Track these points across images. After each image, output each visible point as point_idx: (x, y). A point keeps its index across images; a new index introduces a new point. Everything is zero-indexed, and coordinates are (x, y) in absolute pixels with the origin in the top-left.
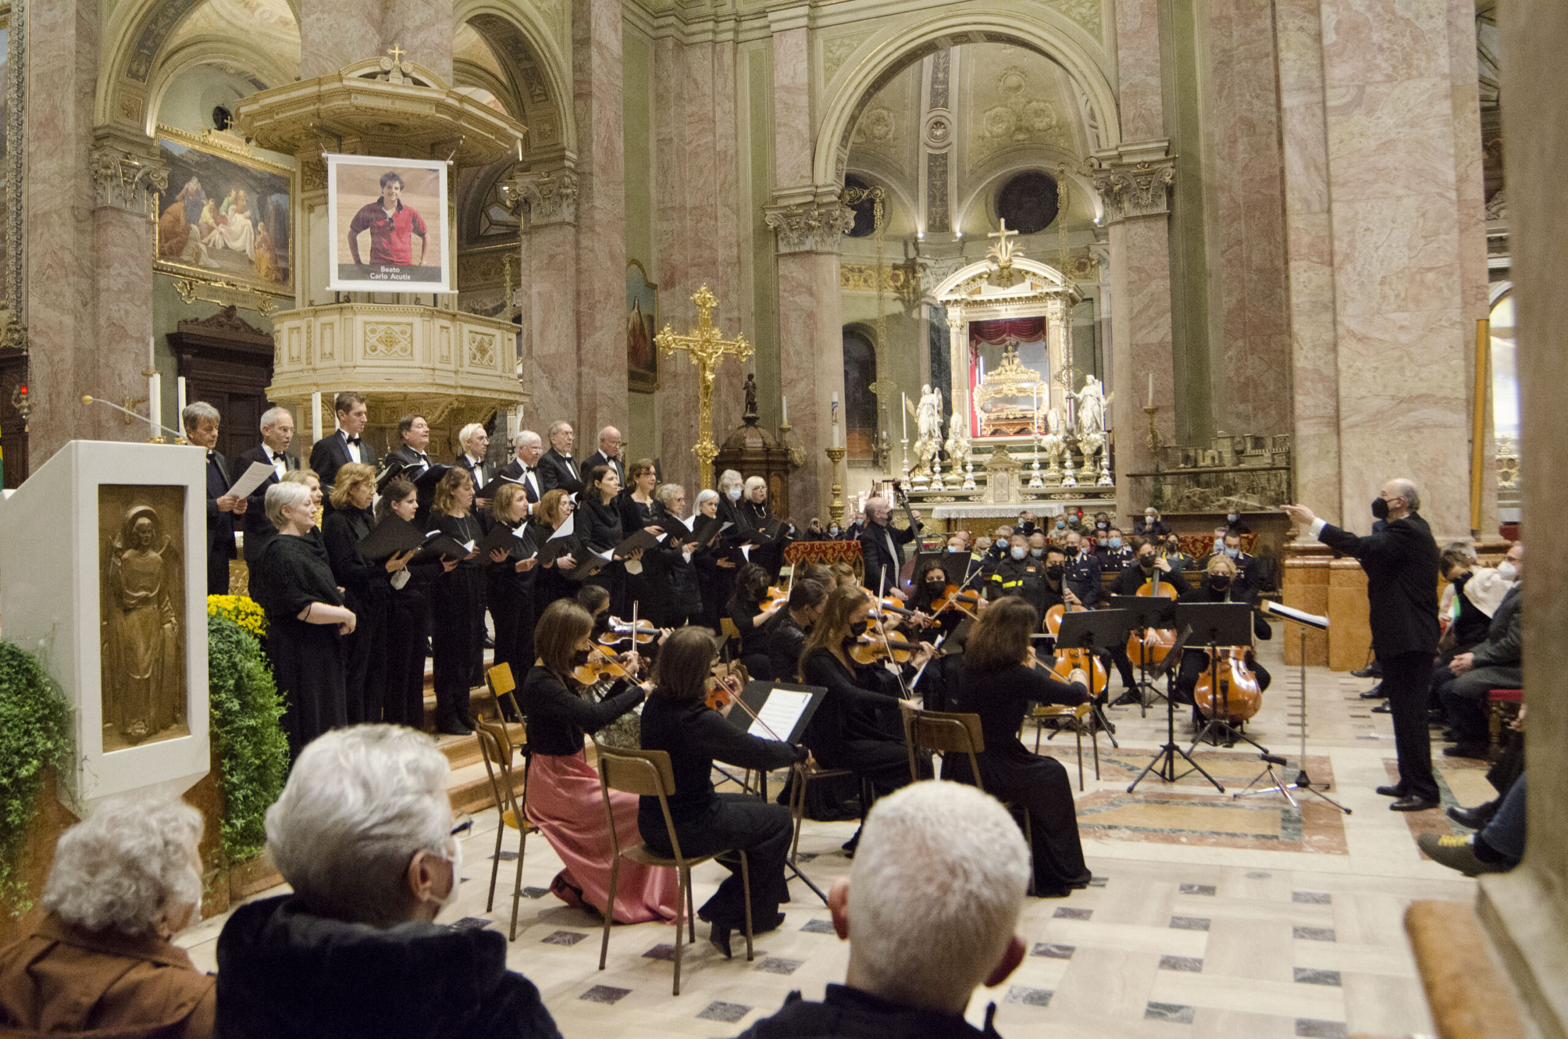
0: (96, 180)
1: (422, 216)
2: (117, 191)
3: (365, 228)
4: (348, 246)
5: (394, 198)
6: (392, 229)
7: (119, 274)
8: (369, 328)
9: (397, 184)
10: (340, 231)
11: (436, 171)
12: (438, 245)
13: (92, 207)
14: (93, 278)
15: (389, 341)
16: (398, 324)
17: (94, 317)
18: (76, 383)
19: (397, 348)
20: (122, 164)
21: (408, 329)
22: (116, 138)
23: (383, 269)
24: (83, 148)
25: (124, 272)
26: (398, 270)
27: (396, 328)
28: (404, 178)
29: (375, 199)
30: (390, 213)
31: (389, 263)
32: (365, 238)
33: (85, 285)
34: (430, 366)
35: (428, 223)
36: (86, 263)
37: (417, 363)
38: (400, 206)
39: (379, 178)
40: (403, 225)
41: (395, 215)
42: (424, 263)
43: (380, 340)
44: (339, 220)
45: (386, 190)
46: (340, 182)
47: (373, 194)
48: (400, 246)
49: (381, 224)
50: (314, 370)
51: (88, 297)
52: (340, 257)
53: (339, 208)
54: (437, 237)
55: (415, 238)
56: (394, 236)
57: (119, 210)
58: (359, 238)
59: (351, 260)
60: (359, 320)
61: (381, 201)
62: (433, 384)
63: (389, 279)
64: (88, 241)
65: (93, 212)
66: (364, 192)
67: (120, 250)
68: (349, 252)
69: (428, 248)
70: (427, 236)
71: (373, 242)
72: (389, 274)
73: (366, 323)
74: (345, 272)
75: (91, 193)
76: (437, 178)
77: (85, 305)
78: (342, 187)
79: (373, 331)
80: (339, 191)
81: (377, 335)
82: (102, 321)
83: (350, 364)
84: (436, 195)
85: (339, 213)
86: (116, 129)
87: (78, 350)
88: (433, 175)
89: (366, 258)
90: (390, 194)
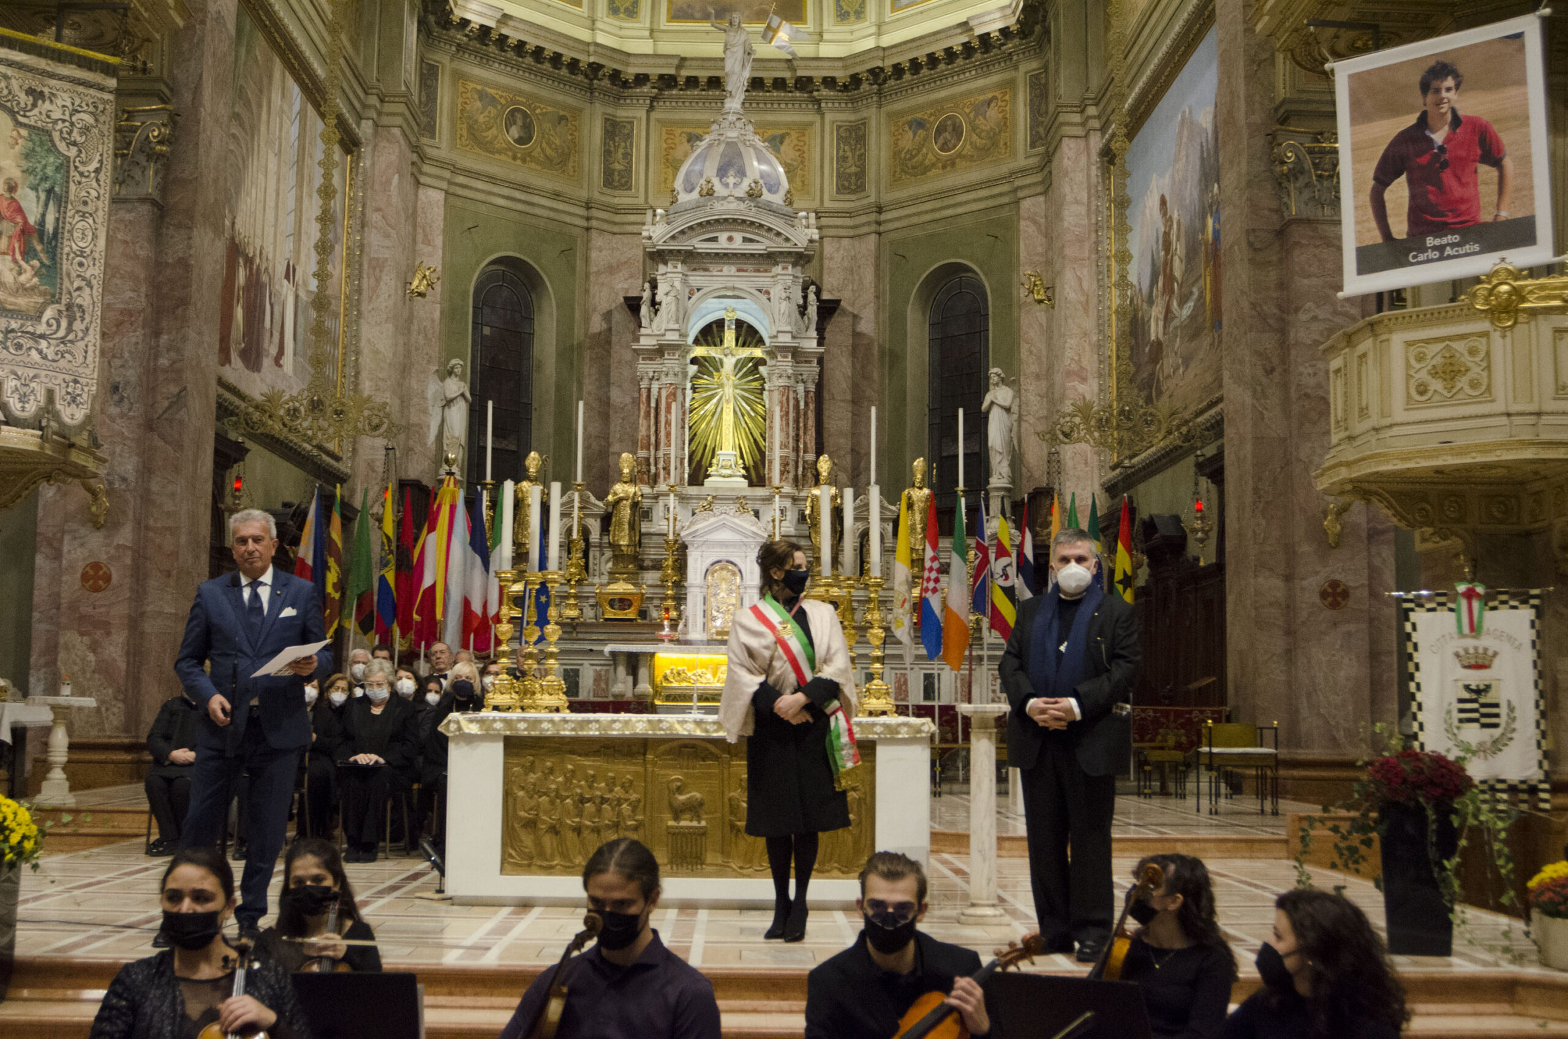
0: (1280, 184)
1: (1495, 127)
2: (1307, 194)
3: (1398, 175)
4: (1370, 213)
5: (1445, 108)
6: (1445, 165)
7: (1315, 318)
8: (1413, 351)
9: (1450, 82)
10: (1357, 191)
11: (1519, 36)
12: (1528, 175)
13: (1277, 227)
14: (1283, 331)
15: (1450, 371)
16: (1462, 337)
17: (1285, 386)
18: (1256, 490)
19: (1463, 382)
20: (1310, 151)
21: (1482, 342)
22: (1299, 114)
23: (1430, 241)
24: (1260, 141)
25: (1322, 313)
26: (1456, 238)
27: (1459, 346)
28: (1461, 69)
29: (1411, 120)
30: (1439, 137)
31: (1440, 229)
32: (1398, 193)
33: (1269, 342)
34: (1533, 408)
35: (1507, 138)
36: (1271, 309)
37: (1499, 407)
38: (1456, 121)
39: (1416, 78)
40: (1462, 153)
41: (1448, 140)
42: (1504, 214)
43: (1434, 373)
44: (1356, 172)
45: (1430, 97)
46: (1355, 104)
47: (1409, 111)
48: (1458, 191)
49: (1424, 160)
50: (1351, 438)
51: (1275, 361)
52: (1359, 234)
53: (1356, 148)
54: (1526, 160)
55: (1487, 173)
56: (1447, 177)
57: (1309, 221)
58: (1388, 195)
59: (1376, 237)
60: (1397, 340)
61: (1423, 122)
62: (1532, 443)
63: (1441, 258)
64: (1273, 275)
65: (1281, 233)
66: (1394, 110)
67: (1314, 281)
68: (1373, 224)
69: (1511, 182)
70: (1508, 163)
71: (1413, 197)
72: (1441, 248)
73: (1409, 344)
74: (1368, 261)
75: (1274, 204)
76: (1522, 48)
77: (1269, 372)
78: (1359, 115)
79: (1420, 358)
80: (1354, 121)
81: (1429, 363)
82: (1293, 395)
83: (1387, 421)
84: (1522, 81)
85: (1356, 159)
86: (1299, 101)
87: (1258, 440)
88: (1514, 45)
89: (1400, 228)
90: (1439, 103)
